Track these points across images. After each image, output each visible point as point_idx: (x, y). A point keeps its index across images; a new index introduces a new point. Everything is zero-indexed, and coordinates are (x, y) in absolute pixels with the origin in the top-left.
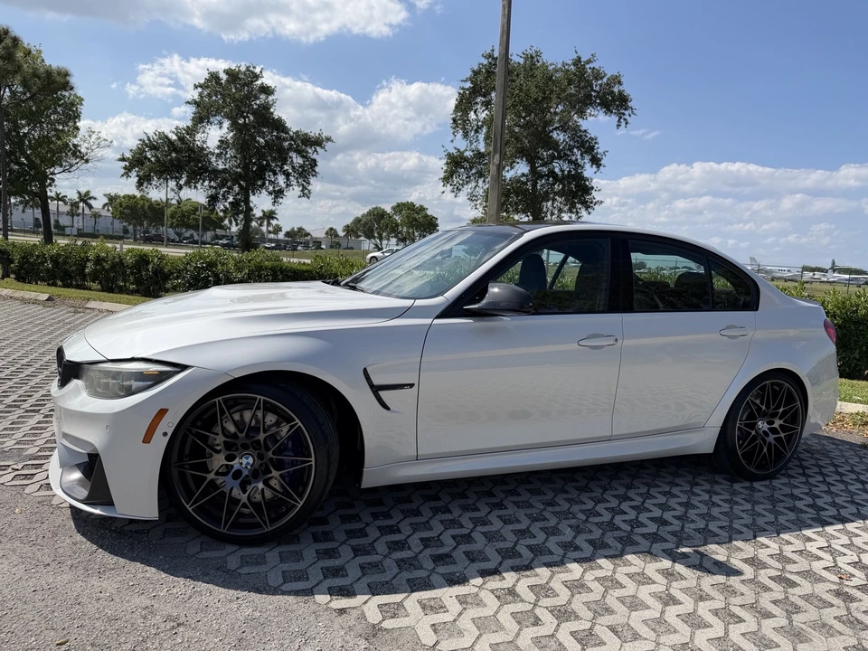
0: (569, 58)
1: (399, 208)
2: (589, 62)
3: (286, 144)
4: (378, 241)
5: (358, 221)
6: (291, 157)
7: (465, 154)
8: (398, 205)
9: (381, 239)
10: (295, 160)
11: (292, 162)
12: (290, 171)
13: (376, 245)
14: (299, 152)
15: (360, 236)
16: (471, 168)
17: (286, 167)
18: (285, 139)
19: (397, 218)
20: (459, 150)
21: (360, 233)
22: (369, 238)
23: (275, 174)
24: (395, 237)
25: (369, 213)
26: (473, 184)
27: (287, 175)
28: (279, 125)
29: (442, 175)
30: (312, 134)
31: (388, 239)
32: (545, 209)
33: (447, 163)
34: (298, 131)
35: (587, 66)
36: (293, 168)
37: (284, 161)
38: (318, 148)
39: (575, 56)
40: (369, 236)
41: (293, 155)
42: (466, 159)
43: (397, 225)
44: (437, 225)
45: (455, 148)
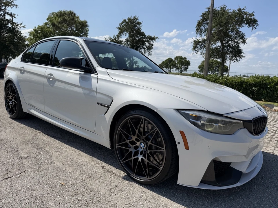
0: (236, 9)
1: (177, 58)
2: (244, 9)
3: (144, 40)
4: (170, 69)
5: (163, 62)
6: (146, 44)
7: (200, 40)
8: (177, 57)
9: (171, 69)
10: (147, 44)
11: (146, 45)
12: (145, 48)
13: (169, 71)
14: (148, 42)
15: (164, 68)
16: (202, 45)
17: (144, 47)
18: (144, 38)
19: (176, 61)
20: (197, 39)
21: (164, 67)
22: (167, 68)
23: (141, 49)
24: (175, 68)
25: (167, 60)
26: (202, 49)
27: (145, 49)
28: (143, 34)
29: (192, 48)
30: (152, 36)
31: (173, 69)
32: (226, 57)
33: (194, 44)
34: (148, 36)
35: (243, 11)
36: (146, 47)
37: (143, 45)
38: (154, 41)
39: (239, 8)
40: (167, 67)
41: (146, 43)
42: (200, 42)
43: (176, 64)
44: (190, 63)
45: (196, 39)
